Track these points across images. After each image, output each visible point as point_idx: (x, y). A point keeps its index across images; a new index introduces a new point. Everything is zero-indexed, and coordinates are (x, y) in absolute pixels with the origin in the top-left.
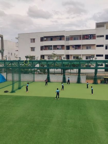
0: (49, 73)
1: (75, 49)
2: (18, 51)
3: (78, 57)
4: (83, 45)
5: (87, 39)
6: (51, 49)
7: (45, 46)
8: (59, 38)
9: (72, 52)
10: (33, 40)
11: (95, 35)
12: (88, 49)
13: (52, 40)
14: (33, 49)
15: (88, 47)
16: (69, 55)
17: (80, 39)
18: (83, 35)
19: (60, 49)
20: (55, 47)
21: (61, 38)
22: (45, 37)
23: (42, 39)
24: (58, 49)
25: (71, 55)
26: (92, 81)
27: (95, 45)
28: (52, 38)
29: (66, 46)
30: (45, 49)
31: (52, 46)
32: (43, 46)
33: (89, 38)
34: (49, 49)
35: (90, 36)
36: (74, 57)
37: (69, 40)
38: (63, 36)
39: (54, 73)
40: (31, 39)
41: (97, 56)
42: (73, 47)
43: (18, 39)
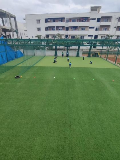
0: (56, 49)
1: (73, 30)
2: (26, 30)
3: (75, 36)
4: (79, 27)
5: (83, 21)
6: (54, 30)
7: (49, 27)
8: (61, 20)
9: (71, 32)
10: (39, 21)
11: (89, 17)
12: (83, 30)
13: (54, 21)
14: (39, 29)
15: (83, 28)
16: (68, 35)
17: (78, 21)
18: (80, 18)
19: (61, 30)
20: (58, 28)
21: (62, 20)
22: (49, 19)
23: (46, 21)
24: (59, 30)
25: (70, 35)
26: (87, 55)
27: (88, 26)
28: (54, 20)
29: (66, 27)
30: (49, 30)
31: (54, 27)
32: (48, 27)
33: (85, 21)
34: (52, 30)
35: (85, 18)
36: (72, 37)
37: (68, 22)
38: (64, 18)
39: (59, 50)
40: (37, 20)
41: (89, 36)
42: (71, 28)
43: (25, 20)
